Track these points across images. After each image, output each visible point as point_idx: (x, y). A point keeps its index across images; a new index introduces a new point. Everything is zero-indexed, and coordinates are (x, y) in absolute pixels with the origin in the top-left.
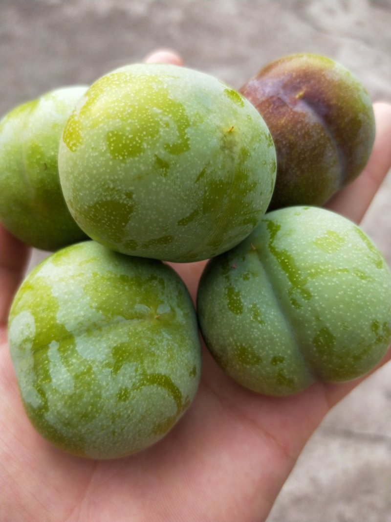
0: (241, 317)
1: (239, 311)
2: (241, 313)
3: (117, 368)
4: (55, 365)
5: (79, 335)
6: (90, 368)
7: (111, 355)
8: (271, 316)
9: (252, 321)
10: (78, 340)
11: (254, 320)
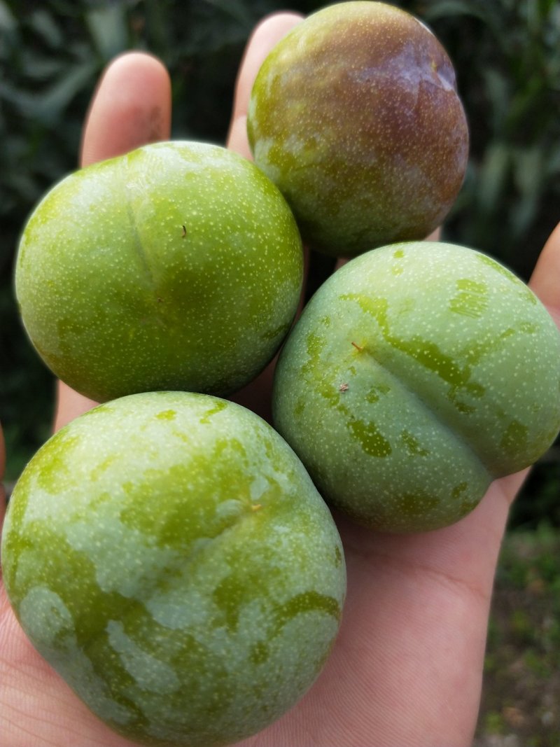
0: (391, 459)
1: (385, 452)
2: (389, 452)
3: (232, 621)
4: (130, 657)
5: (148, 597)
6: (191, 639)
7: (215, 606)
8: (433, 439)
9: (410, 456)
10: (150, 605)
11: (413, 454)
